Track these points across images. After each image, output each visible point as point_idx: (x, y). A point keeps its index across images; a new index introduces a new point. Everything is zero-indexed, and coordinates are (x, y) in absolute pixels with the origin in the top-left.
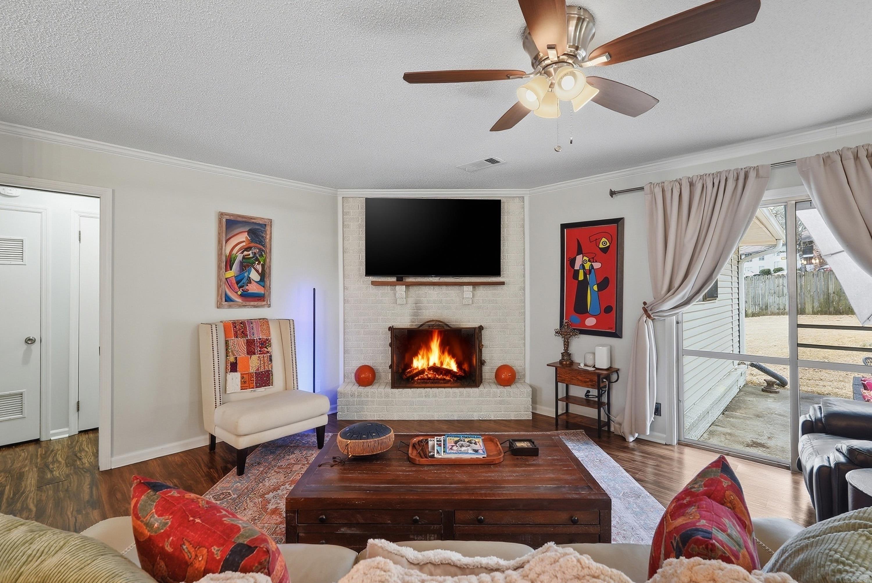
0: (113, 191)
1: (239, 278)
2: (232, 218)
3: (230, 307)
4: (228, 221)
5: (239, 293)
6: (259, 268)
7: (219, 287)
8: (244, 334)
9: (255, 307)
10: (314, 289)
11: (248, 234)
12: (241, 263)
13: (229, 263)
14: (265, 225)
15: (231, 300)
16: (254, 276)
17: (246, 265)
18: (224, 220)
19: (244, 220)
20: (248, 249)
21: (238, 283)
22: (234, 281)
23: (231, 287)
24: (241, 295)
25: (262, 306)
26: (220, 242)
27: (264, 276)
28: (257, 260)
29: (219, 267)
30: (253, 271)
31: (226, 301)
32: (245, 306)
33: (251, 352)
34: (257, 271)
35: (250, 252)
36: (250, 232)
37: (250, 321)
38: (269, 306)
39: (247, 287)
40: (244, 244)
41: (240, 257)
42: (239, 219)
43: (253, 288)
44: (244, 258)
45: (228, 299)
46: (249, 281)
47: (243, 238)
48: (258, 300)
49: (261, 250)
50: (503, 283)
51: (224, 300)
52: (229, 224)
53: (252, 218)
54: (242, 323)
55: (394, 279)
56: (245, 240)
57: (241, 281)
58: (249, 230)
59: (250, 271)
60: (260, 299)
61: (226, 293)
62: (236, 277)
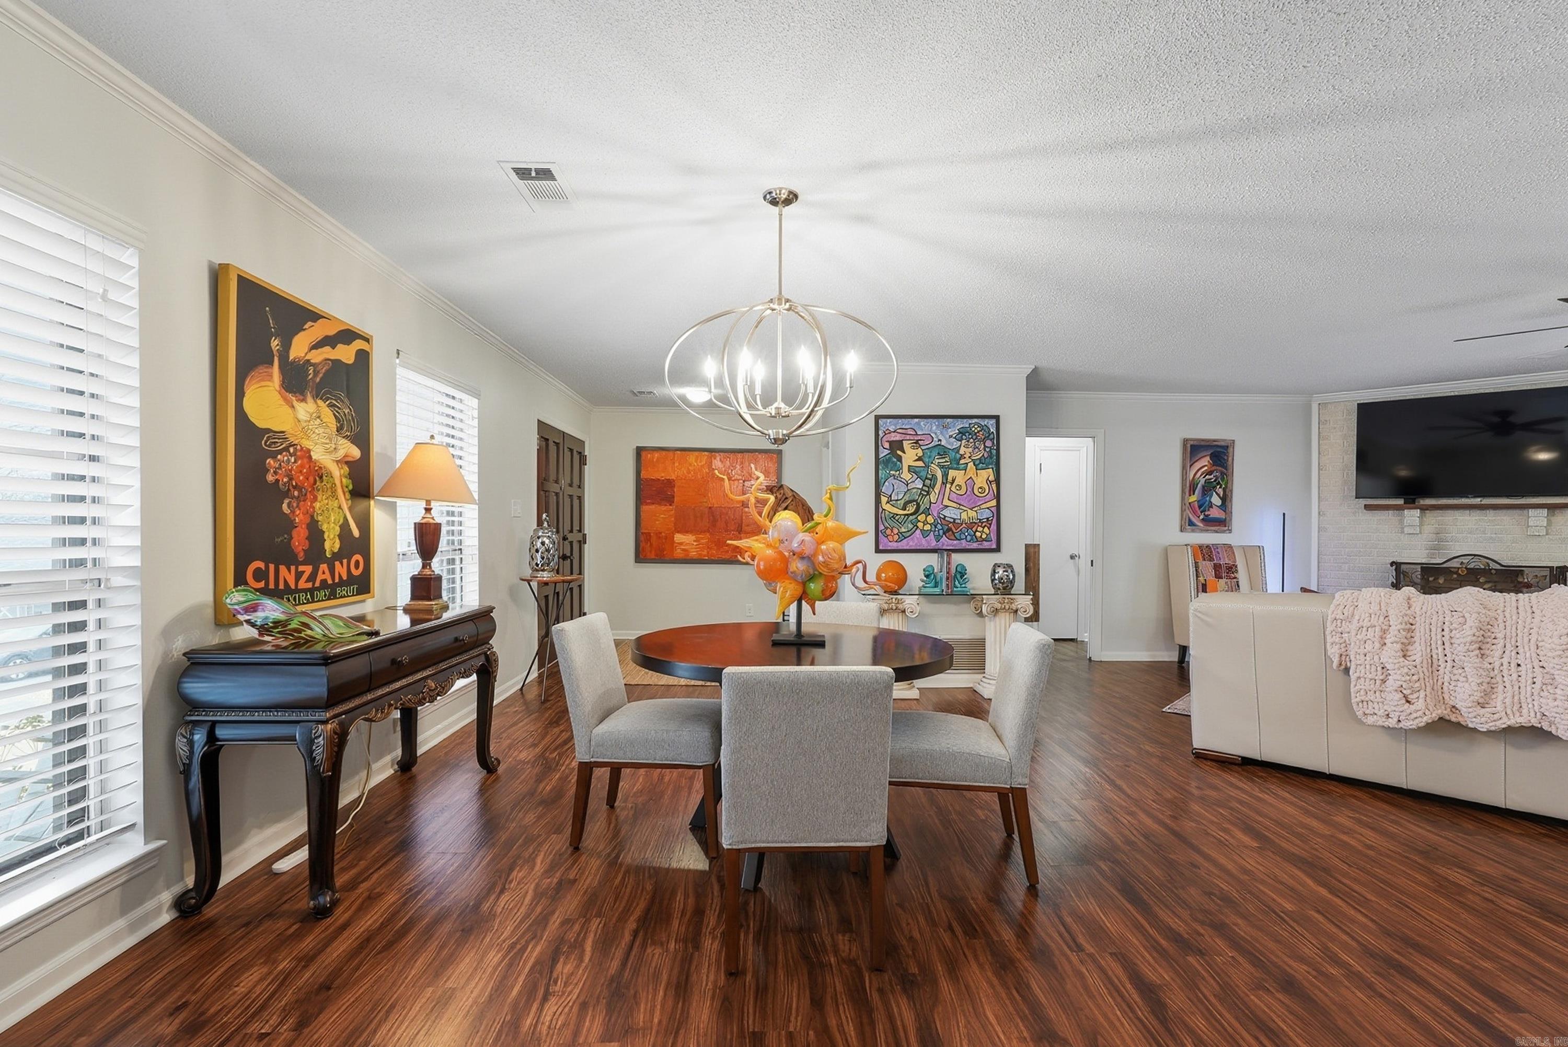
0: (1105, 432)
1: (1201, 503)
2: (1195, 443)
3: (1193, 531)
4: (1191, 446)
5: (1202, 517)
6: (1221, 492)
7: (1182, 511)
8: (1211, 558)
10: (1284, 514)
11: (1210, 458)
12: (1203, 487)
13: (1192, 488)
14: (1227, 447)
16: (1216, 500)
17: (1208, 489)
18: (1189, 445)
19: (1208, 444)
20: (1210, 473)
21: (1200, 507)
22: (1196, 504)
23: (1194, 513)
24: (1203, 520)
25: (1224, 532)
26: (1184, 468)
27: (1226, 499)
28: (1218, 483)
30: (1215, 495)
33: (1218, 576)
34: (1219, 495)
35: (1212, 476)
36: (1212, 456)
37: (1216, 546)
38: (1230, 531)
39: (1209, 512)
40: (1206, 468)
41: (1202, 481)
42: (1203, 443)
43: (1215, 513)
44: (1206, 482)
45: (1191, 523)
46: (1211, 505)
47: (1205, 462)
49: (1222, 474)
51: (1188, 525)
52: (1193, 449)
53: (1215, 441)
54: (1209, 547)
55: (1402, 502)
56: (1207, 464)
57: (1204, 506)
58: (1212, 454)
59: (1212, 495)
60: (1221, 524)
61: (1189, 518)
62: (1198, 502)
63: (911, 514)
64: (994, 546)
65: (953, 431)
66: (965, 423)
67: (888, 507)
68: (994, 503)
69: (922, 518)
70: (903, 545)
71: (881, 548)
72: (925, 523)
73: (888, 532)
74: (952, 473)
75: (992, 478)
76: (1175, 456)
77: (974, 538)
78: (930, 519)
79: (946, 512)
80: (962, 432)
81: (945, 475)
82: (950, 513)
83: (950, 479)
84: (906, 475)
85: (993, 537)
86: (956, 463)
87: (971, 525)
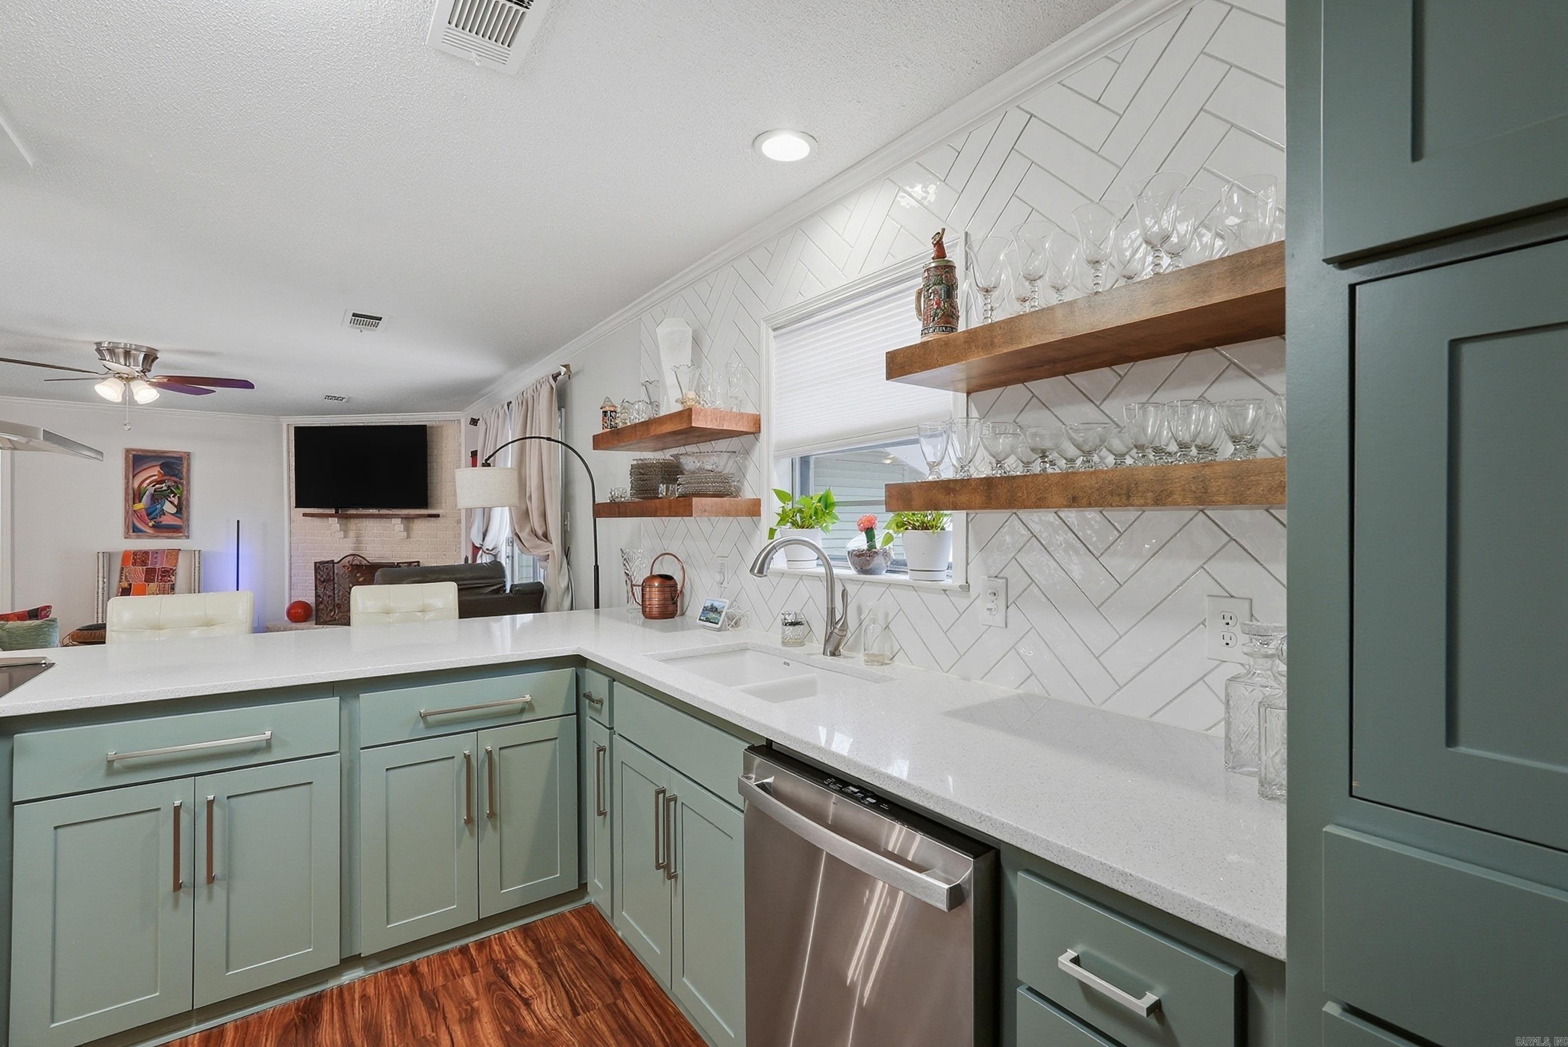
1: (150, 510)
2: (140, 453)
3: (138, 537)
4: (134, 455)
5: (151, 524)
6: (175, 500)
7: (126, 517)
8: (144, 563)
9: (168, 538)
10: (238, 521)
11: (161, 468)
12: (153, 495)
13: (137, 496)
14: (182, 458)
15: (141, 531)
16: (169, 508)
17: (158, 497)
18: (131, 456)
19: (154, 454)
20: (160, 482)
21: (148, 515)
22: (144, 513)
23: (141, 519)
24: (153, 526)
25: (178, 537)
26: (127, 477)
27: (180, 509)
28: (172, 492)
29: (126, 500)
30: (167, 503)
31: (134, 532)
32: (157, 537)
33: (148, 580)
34: (172, 503)
35: (163, 485)
36: (162, 466)
37: (156, 552)
38: (187, 537)
39: (160, 520)
40: (156, 477)
41: (151, 490)
42: (149, 454)
43: (166, 520)
44: (155, 491)
45: (136, 530)
46: (163, 513)
47: (154, 472)
48: (174, 532)
49: (175, 482)
50: (437, 516)
51: (133, 530)
52: (138, 459)
53: (163, 452)
54: (146, 553)
55: (333, 511)
56: (156, 473)
57: (152, 513)
58: (161, 464)
59: (163, 503)
60: (175, 530)
61: (134, 524)
62: (146, 509)
76: (117, 466)
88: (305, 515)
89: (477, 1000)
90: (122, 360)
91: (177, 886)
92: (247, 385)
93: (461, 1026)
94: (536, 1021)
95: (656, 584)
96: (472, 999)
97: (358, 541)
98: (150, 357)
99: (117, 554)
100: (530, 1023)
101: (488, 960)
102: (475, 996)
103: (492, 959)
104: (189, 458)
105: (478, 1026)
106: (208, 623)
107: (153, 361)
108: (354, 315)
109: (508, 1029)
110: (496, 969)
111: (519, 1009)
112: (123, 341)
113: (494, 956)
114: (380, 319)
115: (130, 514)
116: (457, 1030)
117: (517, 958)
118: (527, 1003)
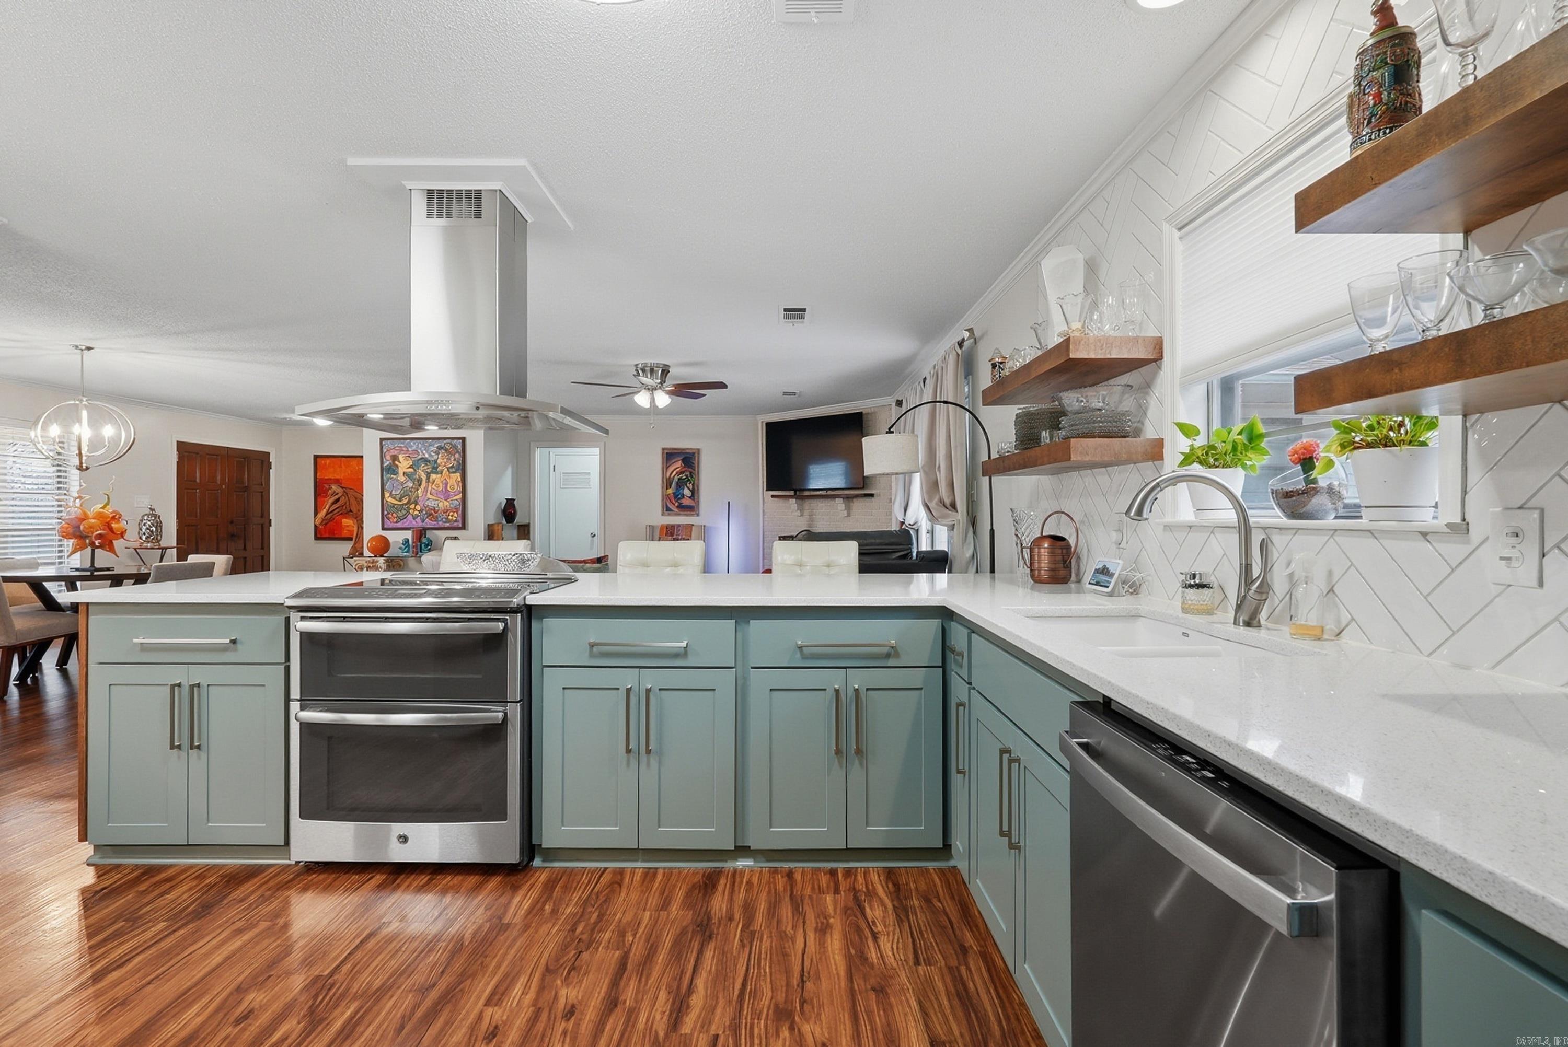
0: (605, 443)
1: (676, 494)
2: (670, 451)
3: (669, 515)
4: (667, 453)
5: (676, 504)
6: (691, 486)
7: (663, 500)
8: (672, 534)
9: (687, 515)
10: (729, 502)
11: (682, 462)
12: (677, 483)
13: (668, 483)
15: (671, 510)
16: (687, 492)
17: (681, 484)
18: (665, 453)
20: (682, 473)
21: (675, 498)
22: (673, 496)
24: (677, 507)
25: (692, 515)
27: (694, 493)
28: (689, 480)
30: (686, 488)
32: (679, 515)
34: (688, 488)
35: (684, 475)
36: (683, 460)
37: (679, 526)
38: (698, 515)
39: (682, 501)
40: (679, 469)
41: (676, 478)
42: (676, 451)
43: (686, 502)
44: (679, 479)
45: (668, 509)
46: (684, 496)
47: (679, 464)
49: (691, 473)
50: (872, 495)
52: (669, 455)
53: (684, 449)
54: (673, 526)
55: (792, 493)
56: (680, 466)
57: (678, 496)
59: (683, 489)
60: (691, 509)
61: (667, 506)
62: (674, 493)
63: (406, 504)
64: (460, 526)
65: (434, 448)
66: (441, 443)
67: (390, 500)
68: (460, 496)
69: (412, 506)
70: (399, 525)
71: (385, 527)
72: (415, 509)
73: (390, 516)
74: (433, 476)
75: (459, 479)
76: (657, 461)
77: (448, 521)
78: (418, 507)
79: (428, 503)
80: (440, 448)
81: (428, 478)
82: (431, 504)
83: (431, 480)
84: (402, 478)
85: (460, 519)
86: (435, 470)
87: (446, 511)
88: (773, 496)
89: (833, 918)
90: (649, 376)
91: (629, 751)
92: (722, 385)
93: (815, 935)
94: (879, 955)
95: (1046, 546)
96: (829, 916)
97: (811, 519)
98: (665, 372)
99: (657, 526)
100: (874, 955)
101: (850, 888)
102: (832, 914)
103: (854, 889)
104: (699, 454)
105: (829, 940)
106: (675, 565)
107: (666, 375)
108: (785, 310)
109: (853, 952)
110: (856, 898)
111: (866, 939)
112: (651, 361)
113: (857, 886)
114: (804, 310)
115: (666, 497)
116: (811, 935)
117: (876, 894)
118: (875, 937)
